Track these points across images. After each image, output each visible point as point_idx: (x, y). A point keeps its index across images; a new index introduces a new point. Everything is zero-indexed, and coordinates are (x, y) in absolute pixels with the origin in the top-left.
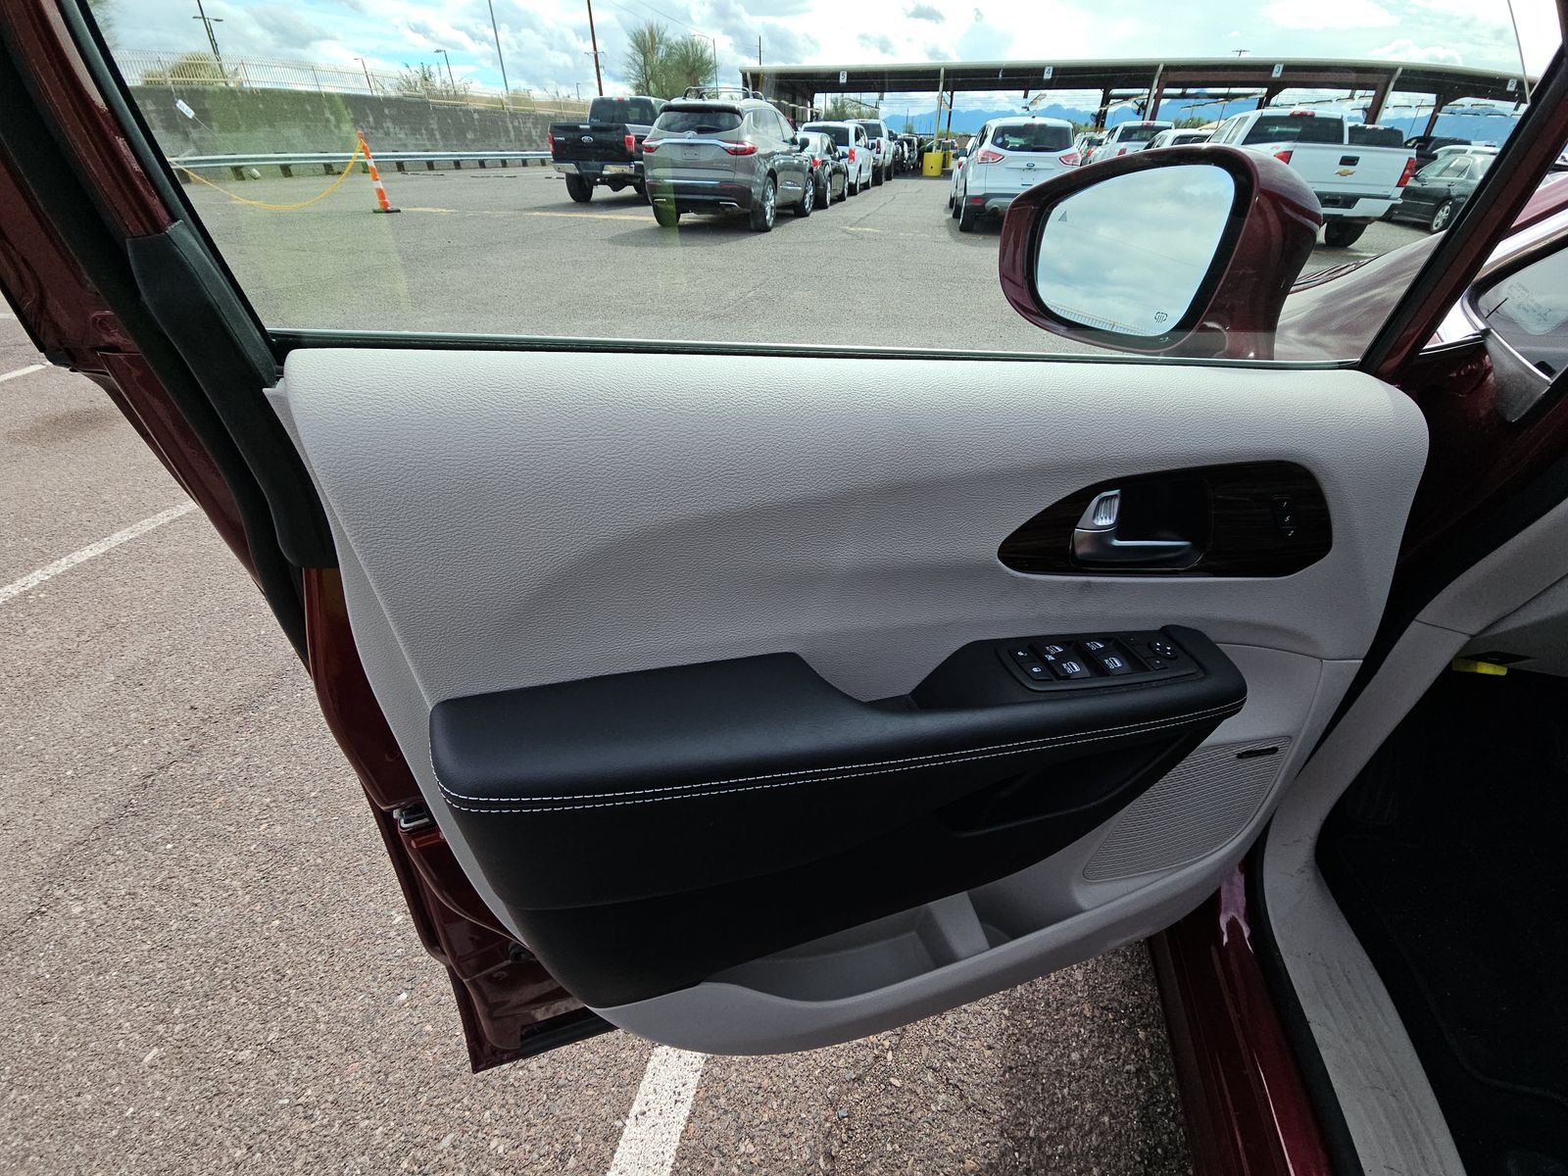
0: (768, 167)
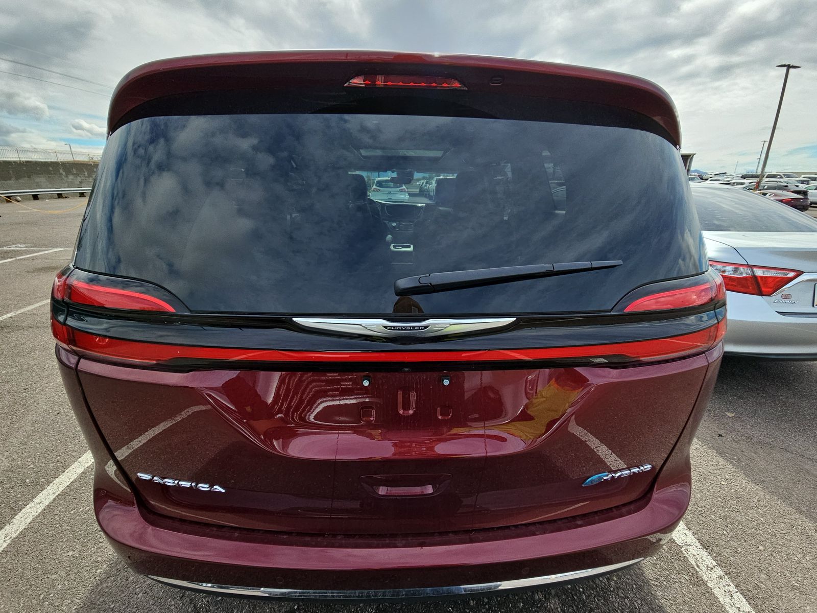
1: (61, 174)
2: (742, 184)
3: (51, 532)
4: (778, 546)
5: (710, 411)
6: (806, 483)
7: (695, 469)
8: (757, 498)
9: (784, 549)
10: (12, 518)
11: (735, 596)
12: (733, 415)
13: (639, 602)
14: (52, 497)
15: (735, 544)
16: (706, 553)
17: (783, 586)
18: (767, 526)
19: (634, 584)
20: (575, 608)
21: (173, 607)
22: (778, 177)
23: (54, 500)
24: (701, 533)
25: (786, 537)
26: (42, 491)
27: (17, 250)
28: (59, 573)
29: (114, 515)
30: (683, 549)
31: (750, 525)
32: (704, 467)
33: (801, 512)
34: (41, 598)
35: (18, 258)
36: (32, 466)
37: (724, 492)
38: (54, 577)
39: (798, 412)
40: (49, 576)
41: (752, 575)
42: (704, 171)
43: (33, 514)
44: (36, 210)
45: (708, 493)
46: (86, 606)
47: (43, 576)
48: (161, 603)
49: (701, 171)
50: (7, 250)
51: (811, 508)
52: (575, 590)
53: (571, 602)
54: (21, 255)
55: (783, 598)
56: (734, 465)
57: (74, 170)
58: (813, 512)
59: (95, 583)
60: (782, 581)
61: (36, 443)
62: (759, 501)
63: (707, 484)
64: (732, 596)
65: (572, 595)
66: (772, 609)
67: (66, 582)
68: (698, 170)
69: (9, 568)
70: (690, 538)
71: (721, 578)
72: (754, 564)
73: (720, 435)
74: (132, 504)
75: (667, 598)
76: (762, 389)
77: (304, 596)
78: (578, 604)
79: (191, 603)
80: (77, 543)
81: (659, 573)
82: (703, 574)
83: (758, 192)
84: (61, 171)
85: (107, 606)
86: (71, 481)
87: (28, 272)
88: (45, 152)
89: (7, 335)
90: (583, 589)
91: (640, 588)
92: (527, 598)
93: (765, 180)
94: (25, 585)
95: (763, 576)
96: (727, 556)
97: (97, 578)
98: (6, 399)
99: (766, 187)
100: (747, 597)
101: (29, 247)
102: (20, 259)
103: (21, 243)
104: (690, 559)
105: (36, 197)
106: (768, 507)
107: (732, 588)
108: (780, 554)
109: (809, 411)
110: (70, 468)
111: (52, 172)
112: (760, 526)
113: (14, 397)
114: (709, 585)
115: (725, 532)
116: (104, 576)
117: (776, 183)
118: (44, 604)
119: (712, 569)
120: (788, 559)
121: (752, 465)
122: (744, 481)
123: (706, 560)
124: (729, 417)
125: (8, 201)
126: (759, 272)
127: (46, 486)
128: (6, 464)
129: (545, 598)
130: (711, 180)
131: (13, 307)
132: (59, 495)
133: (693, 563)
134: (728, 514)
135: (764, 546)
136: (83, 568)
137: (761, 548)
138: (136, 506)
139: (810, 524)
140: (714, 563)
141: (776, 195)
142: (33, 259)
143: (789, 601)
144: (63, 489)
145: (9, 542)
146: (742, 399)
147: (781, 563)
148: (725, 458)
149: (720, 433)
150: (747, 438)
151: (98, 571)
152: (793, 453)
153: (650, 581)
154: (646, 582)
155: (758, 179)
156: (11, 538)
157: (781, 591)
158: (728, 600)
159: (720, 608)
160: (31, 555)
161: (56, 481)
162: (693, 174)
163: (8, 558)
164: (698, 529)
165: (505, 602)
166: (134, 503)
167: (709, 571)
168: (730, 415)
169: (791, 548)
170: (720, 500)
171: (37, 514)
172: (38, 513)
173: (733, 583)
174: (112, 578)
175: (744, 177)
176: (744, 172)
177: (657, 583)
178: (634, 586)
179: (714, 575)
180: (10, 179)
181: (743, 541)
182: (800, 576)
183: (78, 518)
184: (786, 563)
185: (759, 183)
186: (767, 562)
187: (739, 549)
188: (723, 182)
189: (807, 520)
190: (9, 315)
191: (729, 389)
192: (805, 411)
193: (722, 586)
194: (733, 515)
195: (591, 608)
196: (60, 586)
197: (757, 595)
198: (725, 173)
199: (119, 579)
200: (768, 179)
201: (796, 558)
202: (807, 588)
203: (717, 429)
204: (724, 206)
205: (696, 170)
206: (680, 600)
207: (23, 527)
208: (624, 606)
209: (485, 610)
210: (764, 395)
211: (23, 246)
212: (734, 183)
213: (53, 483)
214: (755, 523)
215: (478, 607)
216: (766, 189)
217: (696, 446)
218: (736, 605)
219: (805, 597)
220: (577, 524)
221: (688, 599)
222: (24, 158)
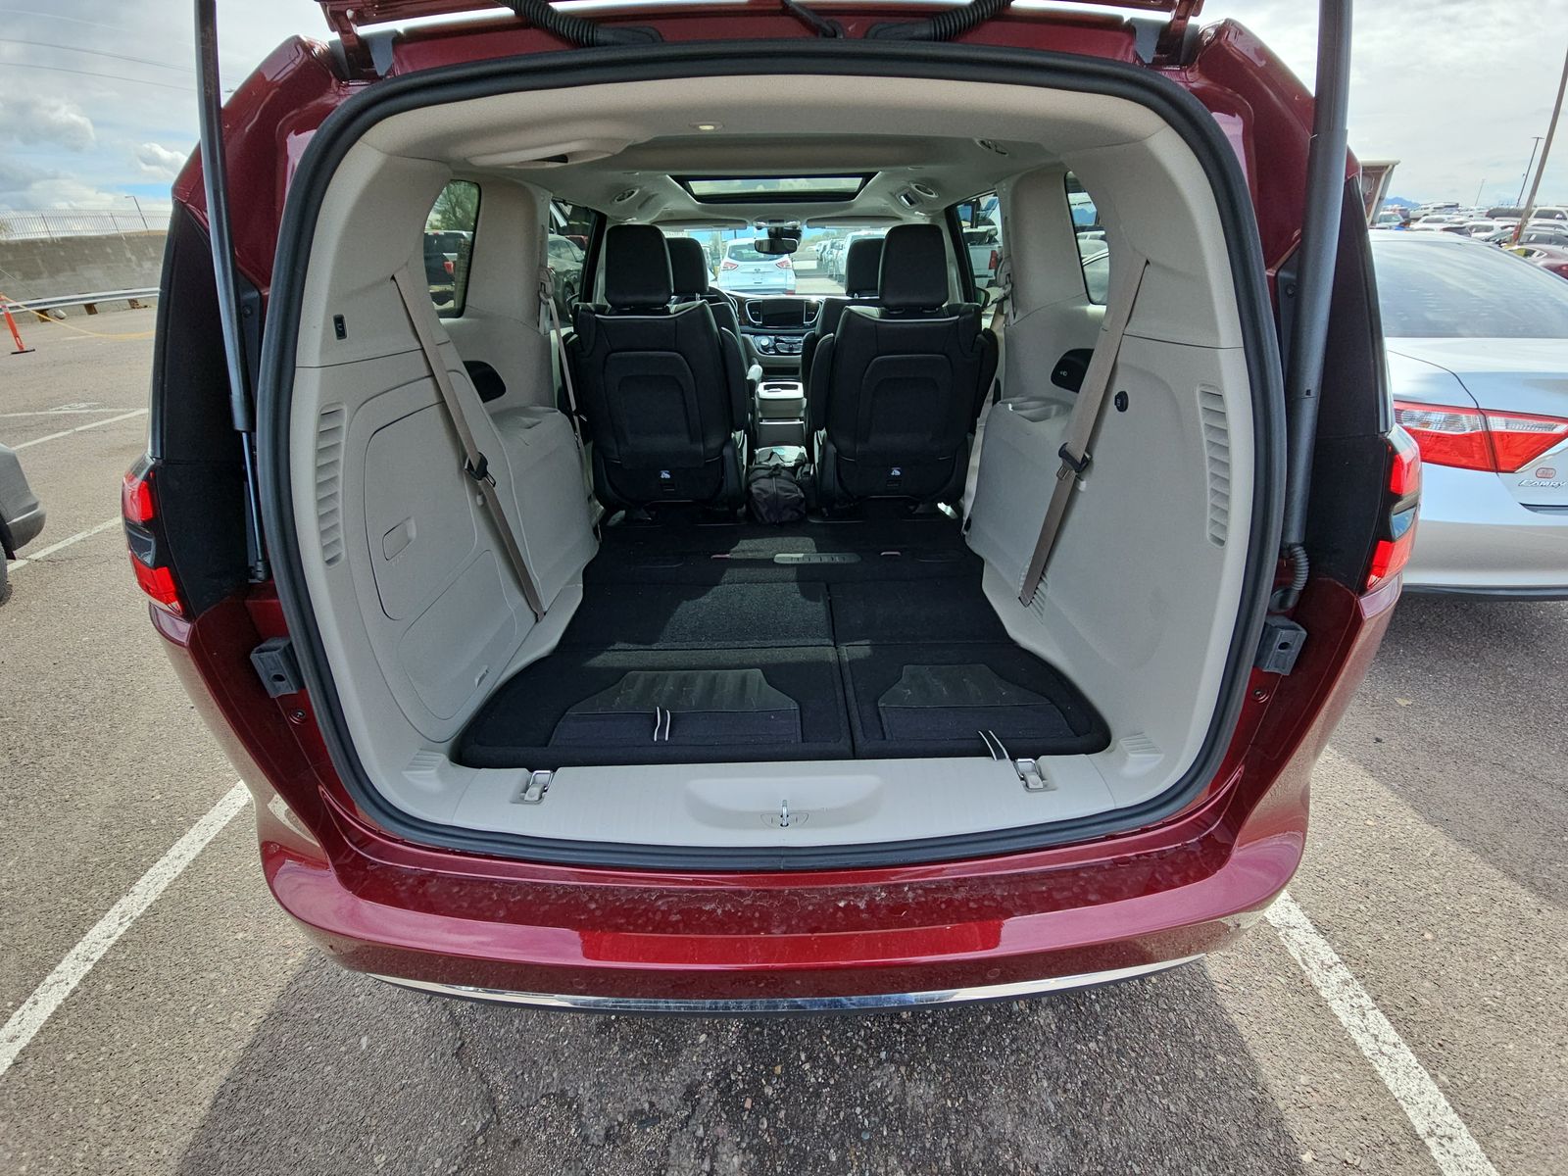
0: (565, 280)
1: (129, 260)
2: (1488, 229)
3: (203, 904)
4: (1461, 934)
5: (1365, 695)
6: (1530, 825)
7: (1320, 798)
8: (1432, 849)
9: (1472, 939)
10: (131, 885)
11: (1370, 1015)
12: (1410, 703)
13: (1194, 1017)
14: (199, 848)
15: (1379, 927)
16: (1323, 942)
17: (1464, 1004)
18: (1444, 900)
19: (1188, 989)
20: (1080, 1024)
21: (417, 1015)
22: (1558, 216)
23: (203, 851)
24: (1318, 908)
25: (1479, 919)
26: (180, 836)
27: (74, 414)
28: (221, 969)
29: (300, 885)
30: (1280, 933)
31: (1412, 897)
32: (1336, 795)
33: (1514, 877)
34: (191, 1013)
35: (77, 429)
36: (158, 797)
37: (1369, 839)
38: (213, 976)
39: (1538, 697)
40: (204, 974)
41: (1407, 981)
42: (1413, 201)
43: (168, 876)
44: (96, 335)
45: (1340, 841)
46: (272, 1018)
47: (194, 976)
48: (396, 1009)
49: (1408, 200)
50: (56, 415)
51: (1533, 869)
52: (1083, 996)
53: (1074, 1015)
54: (83, 424)
55: (1463, 1024)
56: (1395, 791)
57: (150, 249)
58: (1538, 878)
59: (286, 981)
60: (1462, 994)
61: (160, 758)
62: (1434, 855)
63: (1339, 825)
64: (1364, 1015)
65: (1077, 1004)
66: (1441, 1042)
67: (235, 983)
68: (1401, 199)
69: (131, 968)
70: (1297, 916)
71: (1346, 983)
72: (1412, 963)
73: (1378, 740)
74: (324, 866)
75: (1243, 1011)
76: (1474, 654)
77: (621, 1007)
78: (1087, 1019)
79: (444, 1009)
80: (249, 918)
81: (1232, 971)
82: (1314, 976)
83: (1516, 247)
84: (129, 255)
85: (308, 1017)
86: (229, 819)
87: (100, 455)
88: (97, 215)
89: (82, 573)
90: (1097, 995)
91: (1196, 995)
92: (999, 1009)
93: (1533, 221)
94: (161, 993)
95: (1427, 984)
96: (1361, 947)
97: (289, 973)
98: (96, 686)
99: (1532, 238)
100: (1394, 1019)
101: (93, 407)
102: (82, 431)
103: (79, 401)
104: (1291, 950)
105: (90, 309)
106: (1451, 866)
107: (1366, 1001)
108: (1464, 948)
109: (1560, 694)
110: (225, 799)
111: (113, 258)
112: (1432, 898)
113: (110, 682)
114: (1323, 993)
115: (1362, 907)
116: (299, 968)
117: (1552, 229)
118: (197, 1021)
119: (1331, 967)
120: (1479, 957)
121: (1429, 791)
122: (1410, 821)
123: (1322, 952)
124: (1401, 707)
125: (44, 320)
126: (1497, 425)
127: (186, 830)
128: (112, 795)
129: (1031, 1009)
130: (1425, 222)
131: (83, 521)
132: (210, 843)
133: (1298, 957)
134: (1372, 877)
135: (1434, 933)
136: (263, 958)
137: (1428, 936)
138: (332, 868)
139: (1528, 899)
140: (1336, 958)
141: (1550, 255)
142: (104, 430)
143: (1474, 1031)
144: (216, 833)
145: (128, 924)
146: (1433, 673)
147: (1465, 964)
148: (1379, 778)
149: (1378, 736)
150: (1430, 744)
151: (289, 962)
152: (1514, 772)
153: (1216, 984)
154: (1209, 985)
155: (1520, 219)
156: (131, 918)
157: (1460, 1013)
158: (1356, 1021)
159: (1340, 1033)
160: (171, 943)
161: (204, 820)
162: (1390, 207)
163: (128, 952)
164: (1313, 901)
165: (960, 1015)
166: (327, 864)
167: (1324, 971)
168: (1403, 702)
169: (1487, 938)
170: (1360, 852)
171: (176, 875)
172: (177, 873)
173: (1368, 993)
174: (314, 973)
175: (1492, 214)
176: (1494, 204)
177: (1227, 988)
178: (1187, 992)
179: (1333, 978)
180: (39, 275)
181: (1394, 923)
182: (1499, 988)
183: (247, 878)
184: (1473, 965)
185: (1520, 228)
186: (1437, 960)
187: (1387, 937)
188: (1449, 226)
189: (1523, 890)
190: (79, 537)
191: (1409, 655)
192: (1553, 694)
193: (1346, 996)
194: (1380, 879)
195: (1108, 1025)
196: (224, 990)
197: (1412, 1017)
198: (1457, 205)
199: (324, 974)
200: (1538, 221)
201: (1494, 958)
202: (1511, 1011)
203: (1373, 729)
204: (1448, 280)
205: (1397, 199)
206: (1267, 1016)
207: (151, 899)
208: (1166, 1023)
209: (927, 1025)
210: (1477, 666)
211: (83, 405)
212: (1471, 228)
213: (197, 824)
214: (1421, 894)
215: (916, 1022)
216: (1534, 242)
217: (1327, 758)
218: (1372, 1031)
219: (1506, 1026)
220: (1090, 901)
221: (1281, 1015)
222: (58, 231)
